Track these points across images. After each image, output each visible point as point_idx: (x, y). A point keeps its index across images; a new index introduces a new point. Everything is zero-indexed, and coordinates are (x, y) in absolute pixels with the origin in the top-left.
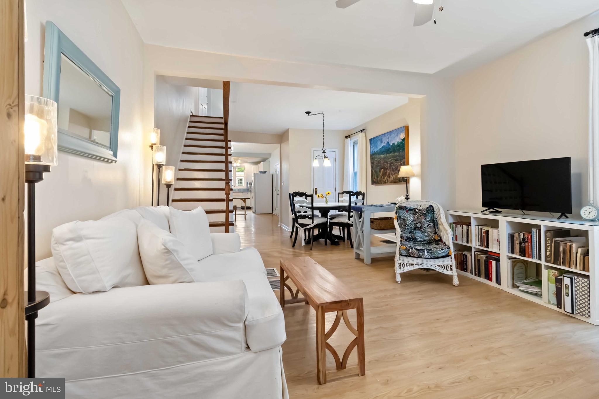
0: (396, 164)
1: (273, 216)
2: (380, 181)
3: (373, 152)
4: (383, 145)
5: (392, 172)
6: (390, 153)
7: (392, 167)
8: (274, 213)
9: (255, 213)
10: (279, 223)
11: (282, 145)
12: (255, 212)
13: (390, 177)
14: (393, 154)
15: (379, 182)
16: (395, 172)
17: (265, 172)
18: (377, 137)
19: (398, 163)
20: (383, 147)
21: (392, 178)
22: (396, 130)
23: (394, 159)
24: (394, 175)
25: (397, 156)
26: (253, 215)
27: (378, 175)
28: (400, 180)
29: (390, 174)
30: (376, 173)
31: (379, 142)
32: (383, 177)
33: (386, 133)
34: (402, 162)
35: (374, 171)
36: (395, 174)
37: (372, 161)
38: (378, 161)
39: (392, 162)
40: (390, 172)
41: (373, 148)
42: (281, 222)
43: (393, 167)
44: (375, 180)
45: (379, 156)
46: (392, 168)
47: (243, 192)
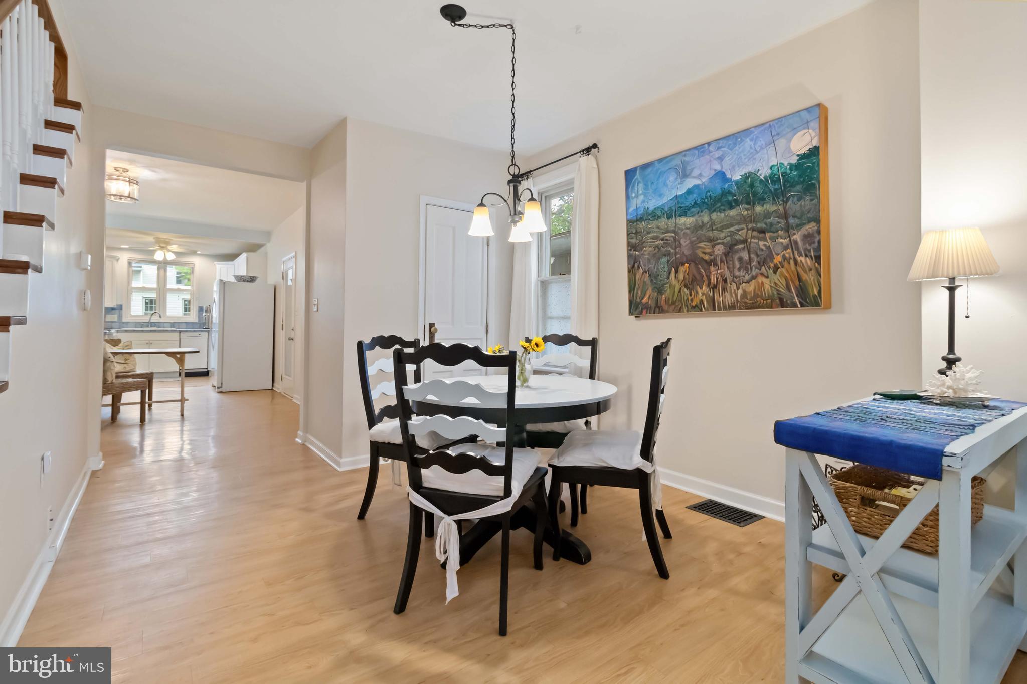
0: (761, 243)
1: (273, 398)
2: (674, 303)
3: (641, 212)
4: (690, 183)
5: (742, 273)
6: (731, 208)
7: (736, 257)
8: (278, 387)
9: (220, 390)
10: (300, 433)
11: (315, 183)
12: (218, 388)
13: (724, 290)
14: (747, 210)
15: (666, 307)
16: (755, 272)
17: (252, 279)
18: (660, 161)
19: (773, 239)
20: (689, 192)
21: (740, 292)
22: (763, 124)
23: (750, 226)
24: (748, 282)
25: (767, 215)
26: (214, 396)
27: (663, 285)
28: (781, 300)
29: (725, 281)
30: (654, 276)
31: (672, 177)
32: (686, 291)
33: (709, 144)
34: (797, 237)
35: (645, 272)
36: (754, 278)
37: (634, 241)
38: (662, 239)
39: (737, 237)
40: (727, 274)
41: (641, 198)
42: (306, 431)
43: (745, 255)
44: (645, 300)
45: (671, 223)
46: (740, 259)
47: (186, 331)
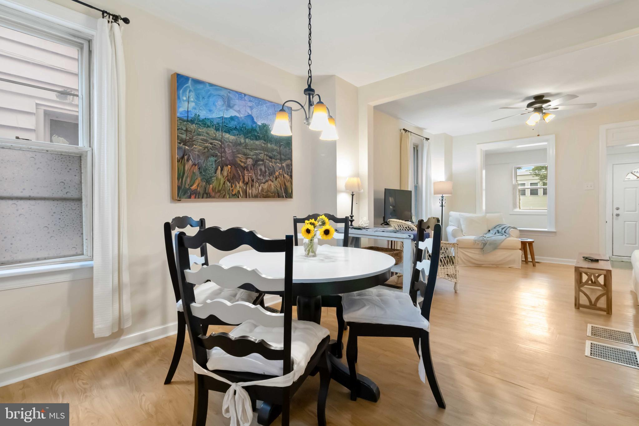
0: (270, 164)
2: (219, 191)
3: (192, 116)
4: (231, 113)
5: (261, 178)
6: (256, 139)
7: (259, 168)
13: (252, 186)
14: (264, 144)
15: (213, 194)
16: (267, 178)
18: (211, 85)
19: (276, 163)
20: (232, 118)
21: (260, 188)
22: (272, 102)
23: (266, 153)
24: (264, 183)
25: (273, 150)
27: (211, 177)
28: (278, 194)
29: (253, 181)
30: (202, 170)
31: (220, 103)
32: (229, 184)
33: (245, 95)
34: (284, 165)
35: (194, 165)
36: (267, 181)
37: (184, 136)
38: (211, 144)
39: (259, 157)
40: (254, 177)
41: (192, 105)
43: (263, 169)
44: (194, 187)
45: (219, 134)
46: (261, 170)
